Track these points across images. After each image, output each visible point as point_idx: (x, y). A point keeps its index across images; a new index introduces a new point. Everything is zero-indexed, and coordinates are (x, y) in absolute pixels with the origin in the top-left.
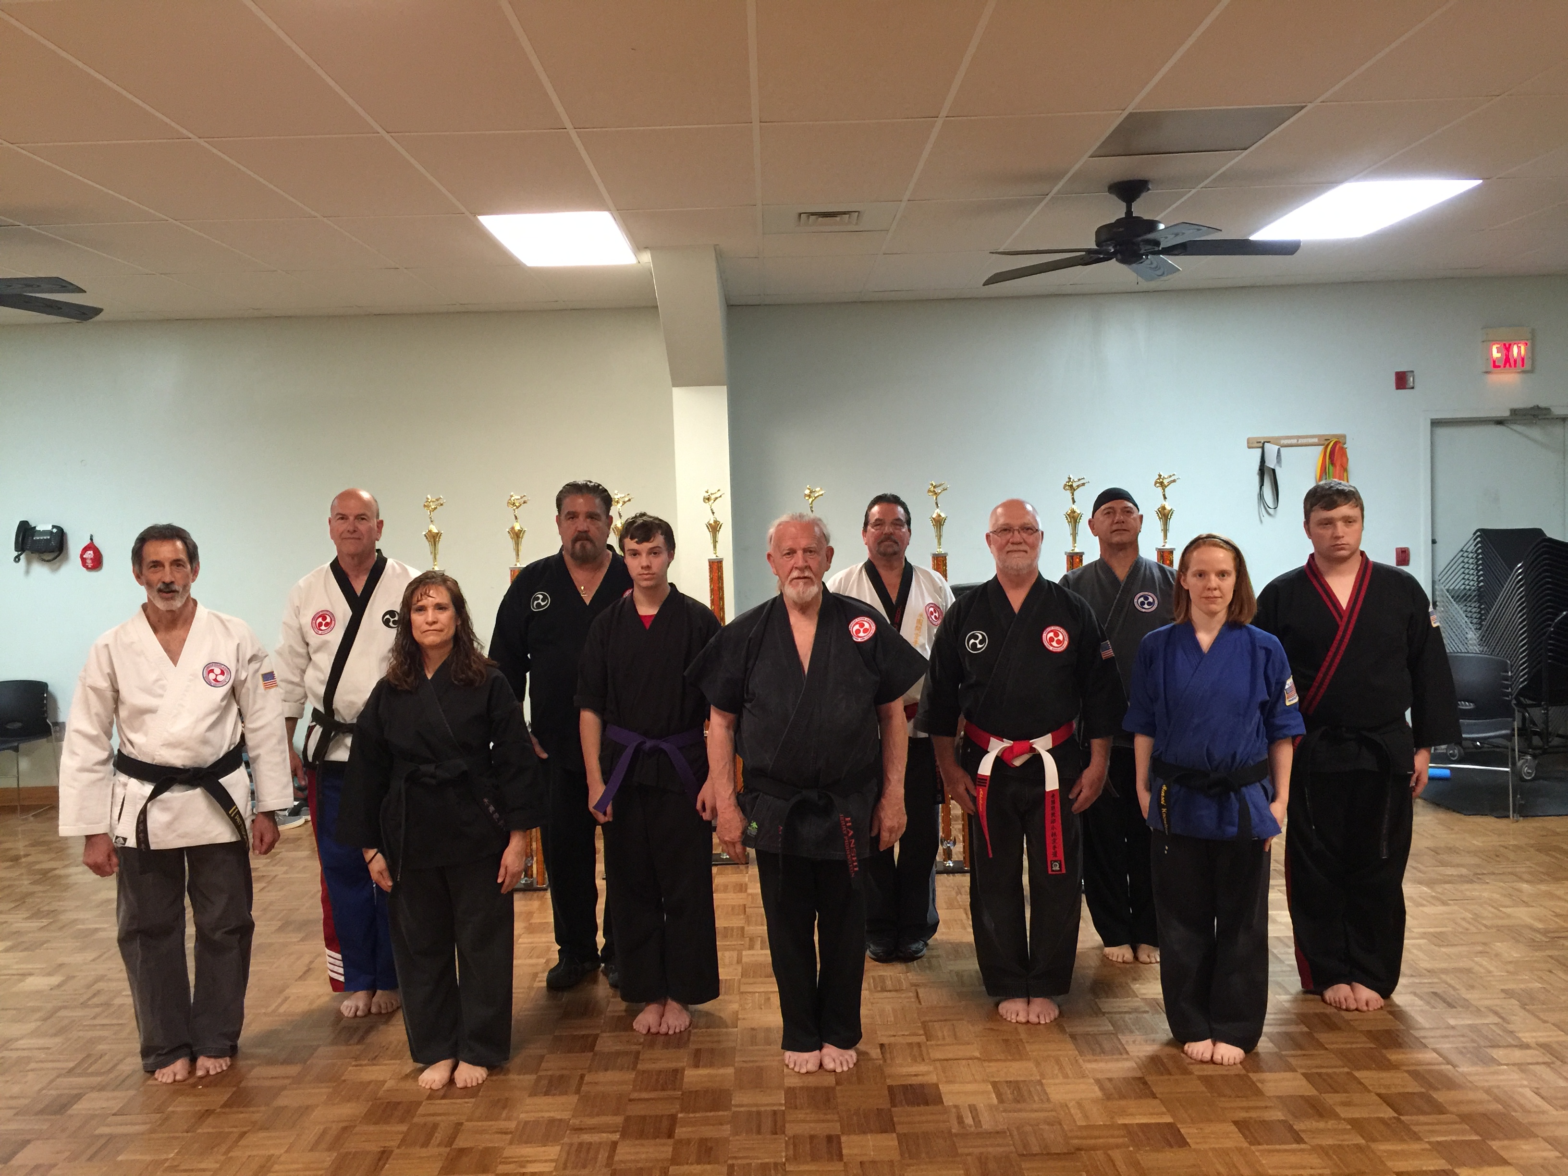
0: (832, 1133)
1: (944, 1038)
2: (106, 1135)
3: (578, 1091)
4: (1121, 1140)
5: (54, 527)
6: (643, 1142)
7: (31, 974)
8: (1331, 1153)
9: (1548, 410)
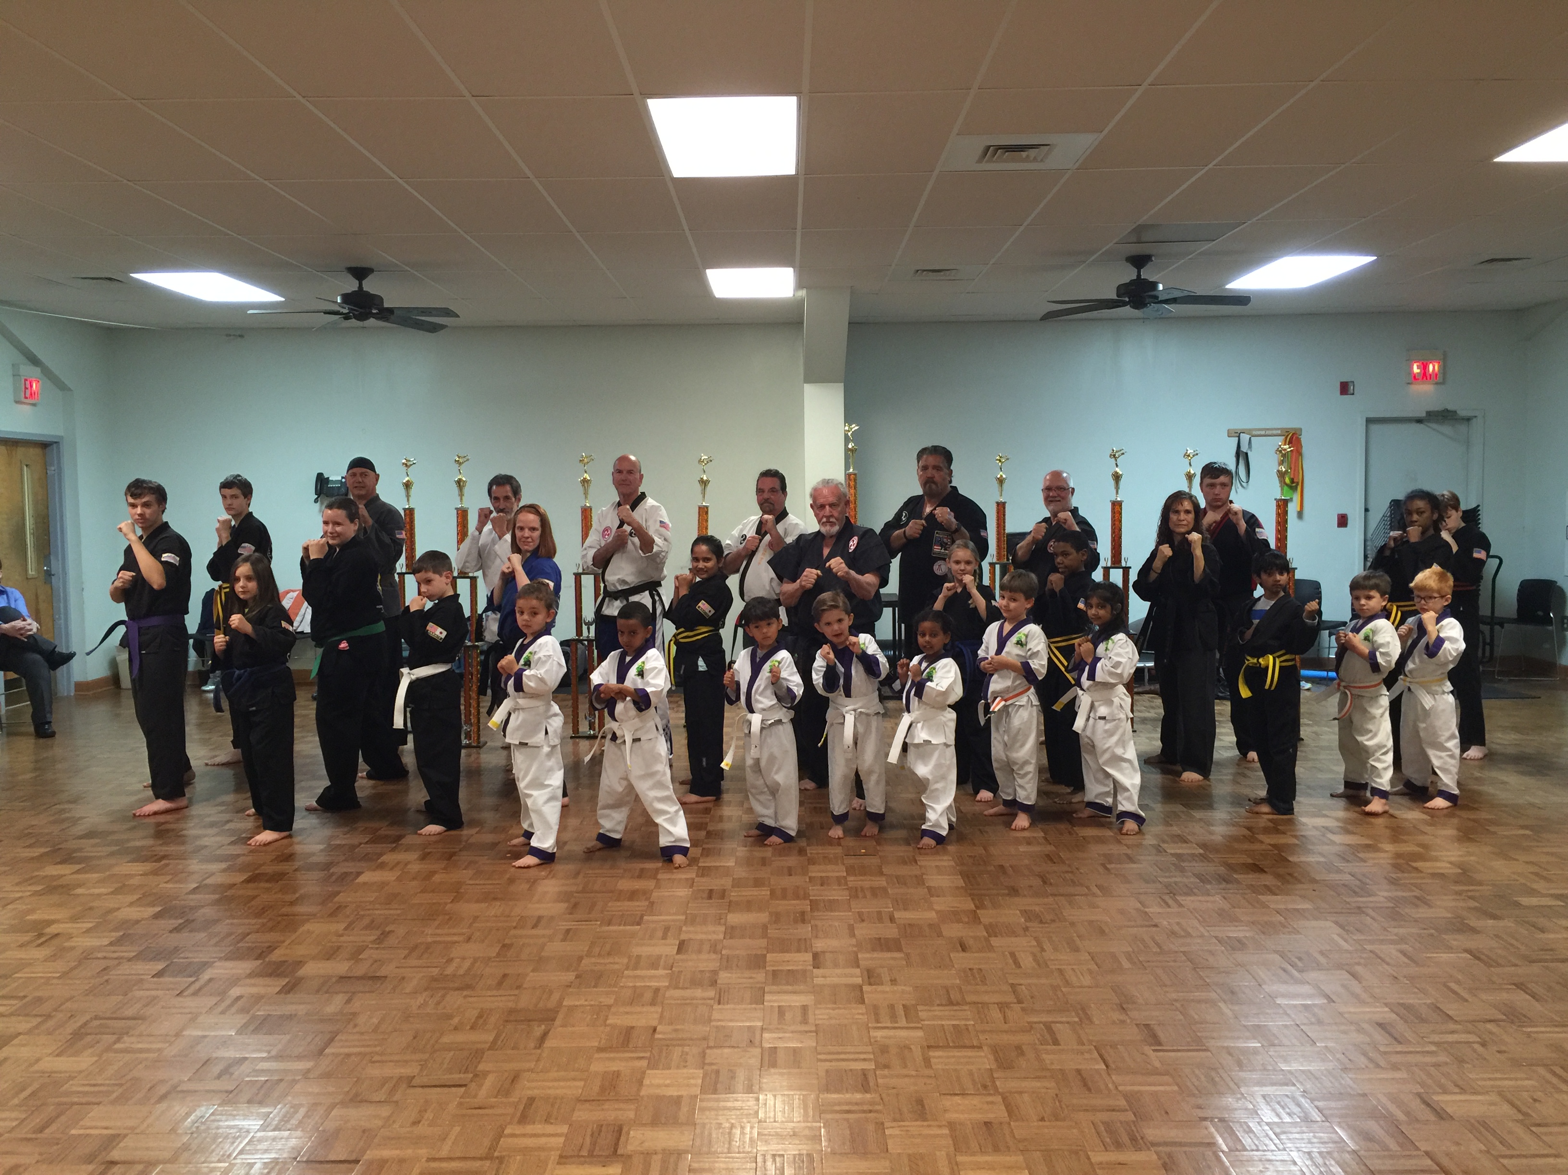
9: (1454, 412)
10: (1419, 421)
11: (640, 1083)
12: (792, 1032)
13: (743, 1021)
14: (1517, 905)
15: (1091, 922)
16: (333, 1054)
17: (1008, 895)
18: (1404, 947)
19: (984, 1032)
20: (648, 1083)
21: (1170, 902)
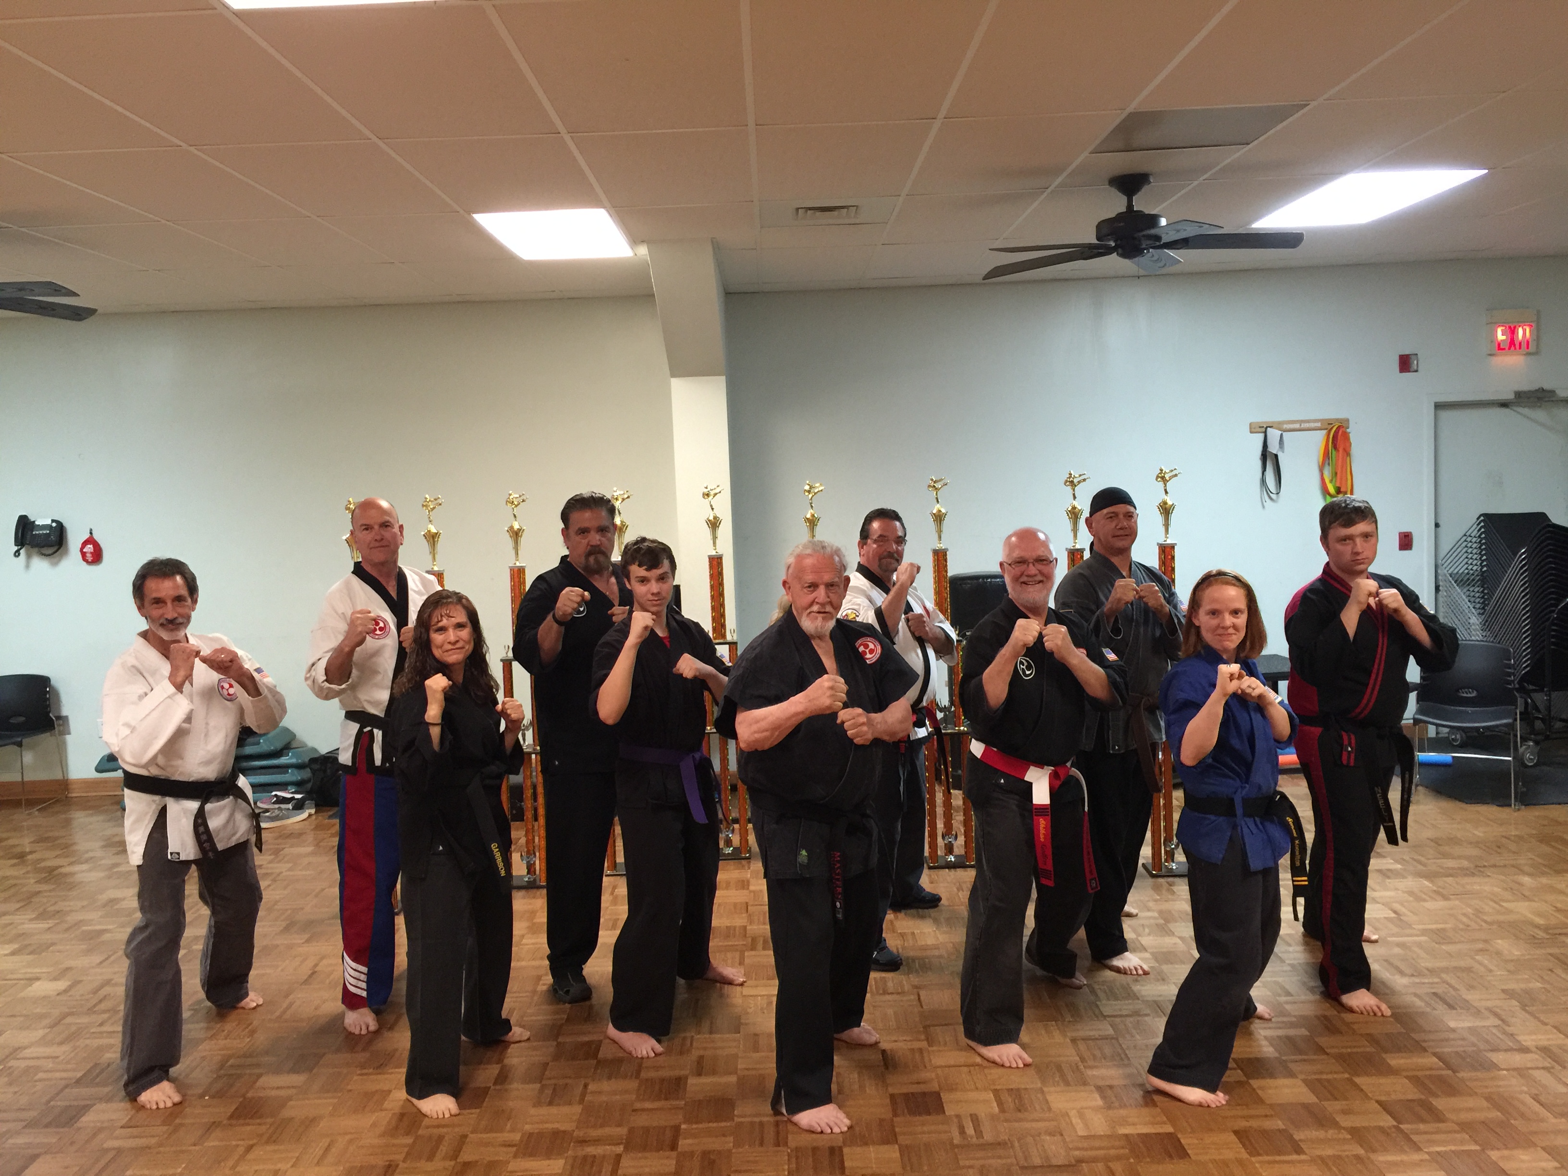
0: (834, 1144)
1: (945, 1044)
2: (114, 1149)
3: (582, 1101)
4: (1122, 1151)
5: (53, 521)
6: (647, 1154)
7: (38, 979)
8: (1330, 1164)
9: (1552, 392)
10: (1504, 405)
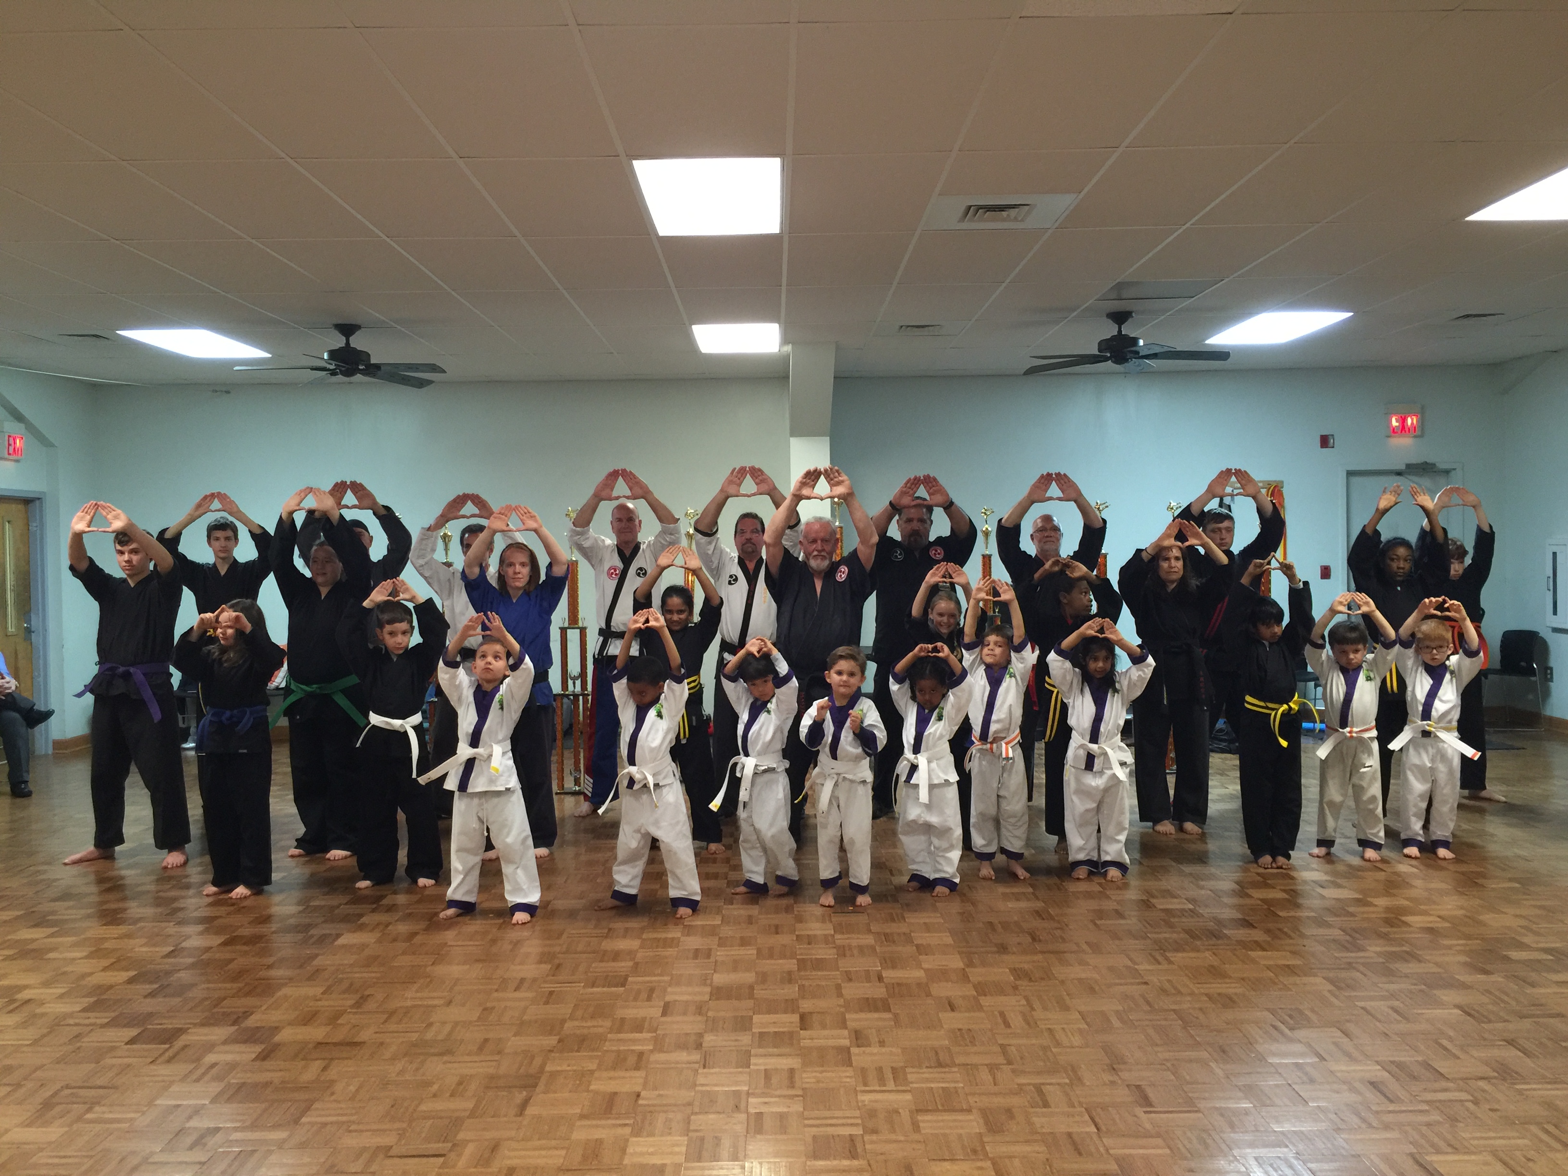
9: (1434, 465)
10: (1399, 473)
11: (624, 1151)
12: (779, 1096)
13: (728, 1086)
14: (1507, 959)
15: (1080, 980)
16: (309, 1123)
17: (998, 952)
18: (1396, 1004)
19: (974, 1094)
20: (631, 1151)
21: (1160, 958)
